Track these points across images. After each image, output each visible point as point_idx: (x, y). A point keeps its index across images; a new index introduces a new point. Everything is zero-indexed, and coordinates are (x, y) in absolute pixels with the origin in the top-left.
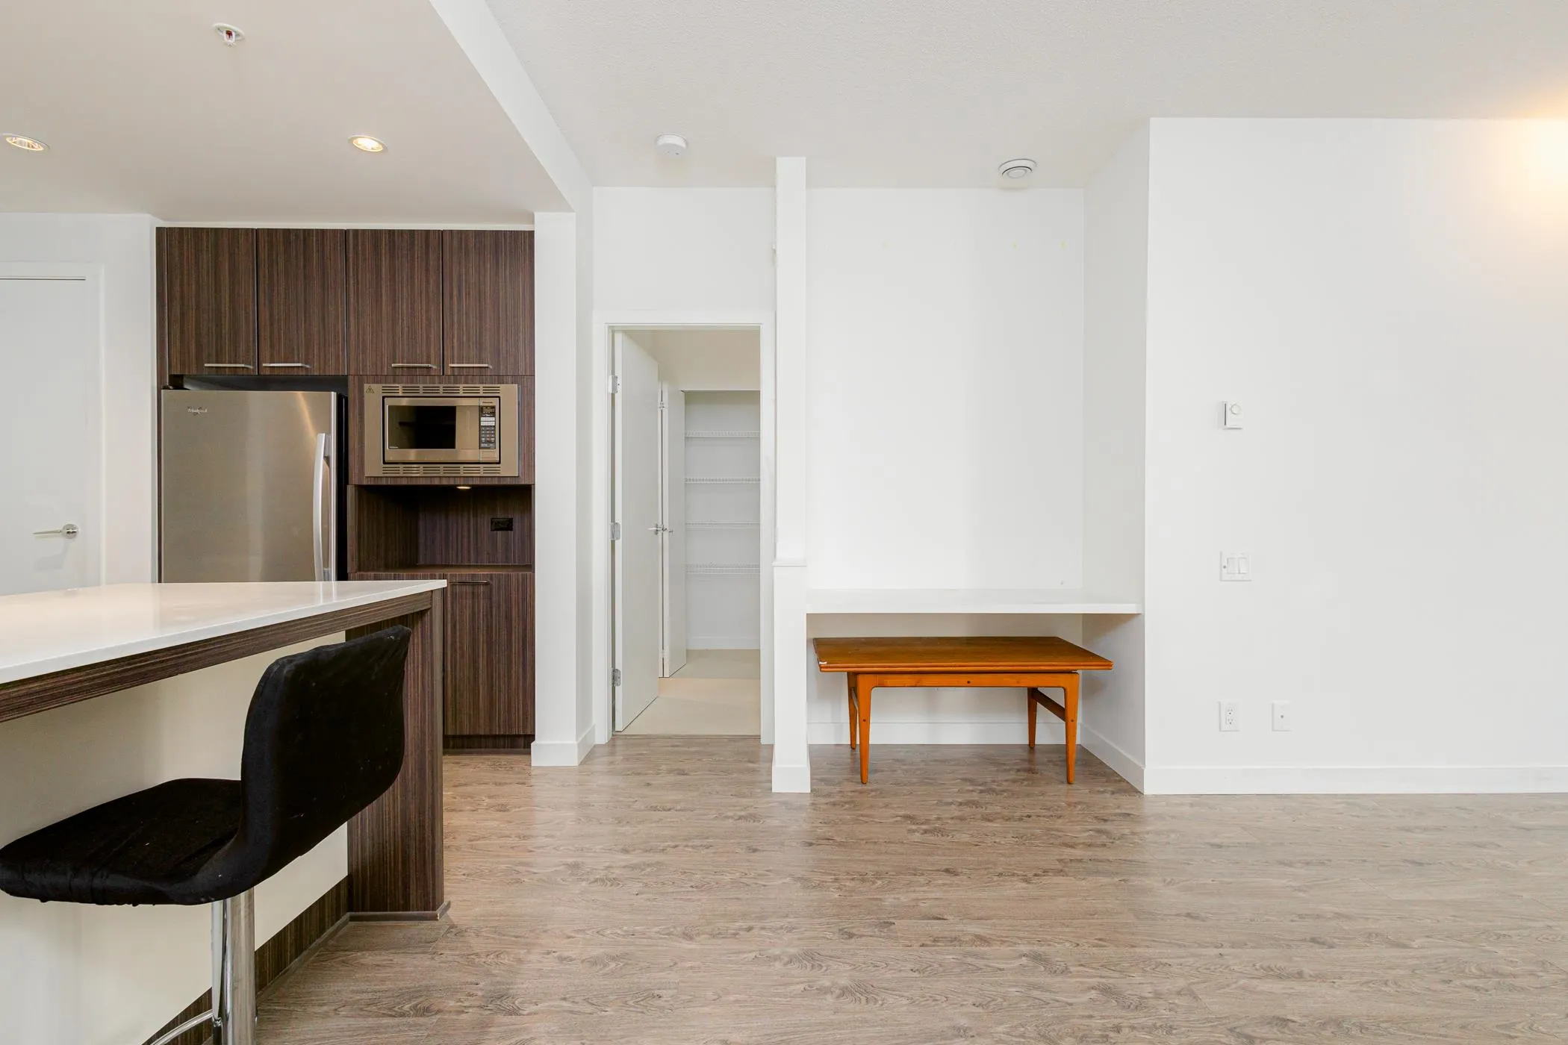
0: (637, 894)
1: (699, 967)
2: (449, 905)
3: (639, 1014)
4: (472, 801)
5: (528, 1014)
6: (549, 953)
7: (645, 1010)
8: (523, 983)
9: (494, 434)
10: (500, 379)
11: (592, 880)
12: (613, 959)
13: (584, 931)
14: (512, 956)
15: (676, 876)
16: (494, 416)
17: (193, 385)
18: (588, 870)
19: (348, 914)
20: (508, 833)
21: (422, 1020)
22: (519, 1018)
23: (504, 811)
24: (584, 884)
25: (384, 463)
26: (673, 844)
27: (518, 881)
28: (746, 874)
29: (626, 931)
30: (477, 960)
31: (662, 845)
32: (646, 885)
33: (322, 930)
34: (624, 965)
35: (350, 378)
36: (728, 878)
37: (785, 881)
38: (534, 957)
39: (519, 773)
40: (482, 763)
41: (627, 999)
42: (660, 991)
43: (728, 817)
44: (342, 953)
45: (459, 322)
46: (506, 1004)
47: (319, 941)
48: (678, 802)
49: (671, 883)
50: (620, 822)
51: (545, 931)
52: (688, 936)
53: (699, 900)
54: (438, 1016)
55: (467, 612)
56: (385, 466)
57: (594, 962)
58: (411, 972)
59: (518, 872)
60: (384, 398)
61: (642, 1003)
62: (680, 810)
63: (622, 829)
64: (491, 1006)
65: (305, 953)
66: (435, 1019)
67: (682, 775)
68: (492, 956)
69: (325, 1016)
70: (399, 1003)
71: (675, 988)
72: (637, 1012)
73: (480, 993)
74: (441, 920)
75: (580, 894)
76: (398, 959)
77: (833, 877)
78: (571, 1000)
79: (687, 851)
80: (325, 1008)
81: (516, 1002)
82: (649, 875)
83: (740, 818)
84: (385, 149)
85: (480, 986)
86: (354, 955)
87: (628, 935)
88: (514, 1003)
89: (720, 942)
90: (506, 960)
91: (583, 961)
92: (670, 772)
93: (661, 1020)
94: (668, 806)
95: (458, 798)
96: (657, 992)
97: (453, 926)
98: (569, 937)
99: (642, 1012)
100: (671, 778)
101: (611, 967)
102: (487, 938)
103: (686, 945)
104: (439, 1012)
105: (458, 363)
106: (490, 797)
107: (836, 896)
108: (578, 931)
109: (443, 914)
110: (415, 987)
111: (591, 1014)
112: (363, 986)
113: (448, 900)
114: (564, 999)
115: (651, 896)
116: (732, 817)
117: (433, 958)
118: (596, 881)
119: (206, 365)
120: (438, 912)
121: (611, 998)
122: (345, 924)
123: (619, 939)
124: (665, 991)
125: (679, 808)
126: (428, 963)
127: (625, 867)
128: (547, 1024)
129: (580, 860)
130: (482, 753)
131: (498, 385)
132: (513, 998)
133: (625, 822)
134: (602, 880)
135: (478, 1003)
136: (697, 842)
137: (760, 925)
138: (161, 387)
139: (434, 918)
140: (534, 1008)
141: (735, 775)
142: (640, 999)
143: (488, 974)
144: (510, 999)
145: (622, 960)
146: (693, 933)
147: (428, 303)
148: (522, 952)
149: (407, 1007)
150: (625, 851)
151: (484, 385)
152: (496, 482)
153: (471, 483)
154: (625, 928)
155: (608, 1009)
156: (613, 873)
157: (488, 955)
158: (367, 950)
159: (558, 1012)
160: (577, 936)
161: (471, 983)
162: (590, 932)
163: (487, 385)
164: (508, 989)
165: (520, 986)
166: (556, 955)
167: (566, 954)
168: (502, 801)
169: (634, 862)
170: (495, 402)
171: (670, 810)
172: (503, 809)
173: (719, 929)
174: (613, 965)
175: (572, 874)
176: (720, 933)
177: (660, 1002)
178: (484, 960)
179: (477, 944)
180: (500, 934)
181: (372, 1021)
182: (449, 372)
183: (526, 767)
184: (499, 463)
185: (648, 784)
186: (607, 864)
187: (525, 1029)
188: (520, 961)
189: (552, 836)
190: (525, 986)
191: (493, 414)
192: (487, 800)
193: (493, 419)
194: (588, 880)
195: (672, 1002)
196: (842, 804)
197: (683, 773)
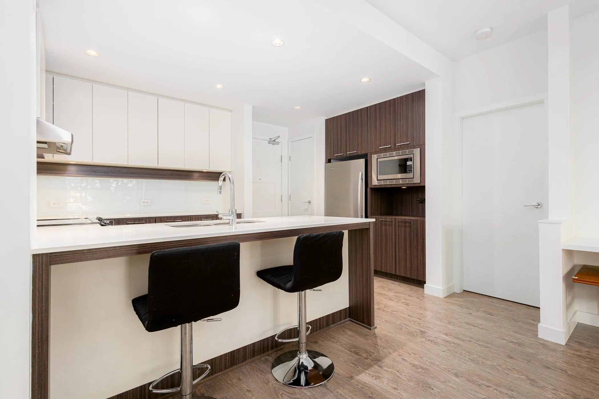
0: (443, 351)
1: (455, 388)
2: (376, 328)
3: (422, 390)
4: (398, 299)
5: (384, 370)
6: (400, 355)
7: (425, 390)
8: (387, 360)
9: (412, 167)
10: (414, 147)
11: (428, 339)
12: (421, 368)
13: (415, 354)
14: (388, 351)
15: (464, 352)
16: (412, 161)
17: (334, 161)
18: (428, 335)
19: (349, 319)
20: (405, 313)
21: (355, 355)
22: (381, 369)
23: (408, 305)
24: (424, 339)
25: (377, 180)
26: (469, 340)
27: (401, 329)
28: (500, 365)
29: (431, 362)
30: (377, 347)
31: (464, 338)
32: (448, 350)
33: (341, 320)
34: (424, 372)
35: (369, 153)
36: (489, 363)
37: (521, 377)
38: (394, 354)
39: (419, 294)
40: (407, 287)
41: (420, 383)
42: (434, 387)
43: (505, 340)
44: (344, 328)
45: (400, 129)
46: (380, 363)
47: (339, 323)
48: (481, 325)
49: (460, 354)
50: (449, 324)
51: (402, 348)
52: (456, 375)
53: (469, 365)
54: (360, 357)
55: (403, 233)
56: (378, 181)
57: (414, 366)
58: (358, 341)
59: (403, 327)
60: (377, 159)
61: (425, 387)
62: (480, 328)
63: (449, 326)
64: (375, 362)
65: (335, 324)
66: (358, 357)
67: (490, 315)
68: (382, 348)
69: (334, 342)
70: (352, 348)
71: (440, 390)
72: (422, 389)
73: (373, 356)
74: (372, 331)
75: (420, 342)
76: (357, 336)
77: (554, 388)
78: (400, 373)
79: (475, 345)
80: (334, 340)
81: (383, 365)
82: (452, 346)
83: (512, 342)
84: (370, 80)
85: (374, 354)
86: (346, 330)
87: (431, 363)
88: (382, 364)
89: (470, 384)
90: (385, 351)
91: (410, 364)
92: (483, 312)
93: (429, 397)
94: (476, 325)
95: (394, 297)
96: (432, 387)
97: (375, 334)
98: (409, 354)
99: (423, 390)
100: (483, 315)
101: (419, 370)
102: (383, 342)
103: (454, 378)
104: (360, 355)
105: (400, 144)
106: (405, 299)
107: (550, 396)
108: (413, 353)
109: (373, 329)
110: (357, 346)
111: (404, 381)
112: (345, 339)
113: (376, 326)
114: (398, 372)
115: (448, 354)
116: (507, 340)
117: (365, 340)
118: (429, 340)
119: (335, 155)
120: (372, 328)
121: (414, 380)
122: (347, 321)
123: (427, 363)
124: (436, 389)
125: (480, 327)
126: (364, 341)
127: (443, 340)
128: (389, 376)
129: (426, 331)
130: (408, 284)
131: (413, 150)
132: (382, 363)
133: (452, 324)
134: (431, 341)
135: (372, 359)
136: (481, 343)
137: (495, 387)
138: (326, 163)
139: (370, 329)
140: (387, 369)
141: (520, 323)
142: (424, 386)
143: (378, 352)
144: (381, 362)
145: (425, 370)
146: (460, 375)
147: (390, 124)
148: (392, 351)
149: (353, 350)
150: (446, 335)
151: (408, 150)
152: (412, 185)
153: (406, 186)
154: (432, 361)
155: (411, 382)
156: (437, 340)
157: (381, 347)
158: (350, 330)
159: (394, 374)
160: (412, 355)
161: (373, 353)
162: (417, 356)
163: (409, 150)
164: (382, 360)
165: (386, 360)
166: (402, 357)
167: (406, 358)
168: (408, 302)
169: (448, 340)
170: (412, 156)
171: (475, 326)
172: (407, 305)
173: (473, 379)
174: (420, 370)
175: (421, 334)
176: (472, 381)
177: (432, 391)
178: (379, 348)
179: (379, 342)
180: (387, 342)
181: (343, 349)
182: (397, 147)
183: (422, 293)
184: (413, 178)
185: (471, 314)
186: (436, 336)
187: (381, 373)
188: (390, 353)
189: (420, 319)
190: (387, 361)
191: (411, 160)
192: (403, 300)
193: (411, 162)
194: (426, 338)
195: (436, 393)
196: (584, 358)
197: (490, 314)
